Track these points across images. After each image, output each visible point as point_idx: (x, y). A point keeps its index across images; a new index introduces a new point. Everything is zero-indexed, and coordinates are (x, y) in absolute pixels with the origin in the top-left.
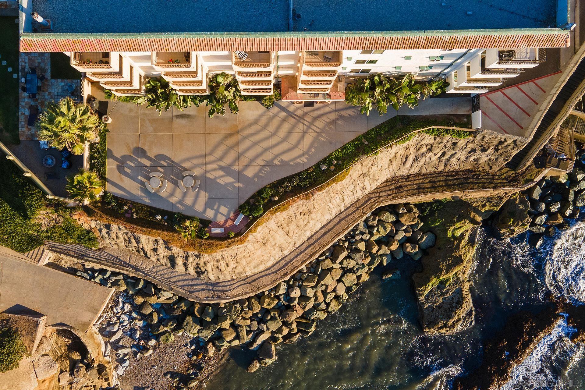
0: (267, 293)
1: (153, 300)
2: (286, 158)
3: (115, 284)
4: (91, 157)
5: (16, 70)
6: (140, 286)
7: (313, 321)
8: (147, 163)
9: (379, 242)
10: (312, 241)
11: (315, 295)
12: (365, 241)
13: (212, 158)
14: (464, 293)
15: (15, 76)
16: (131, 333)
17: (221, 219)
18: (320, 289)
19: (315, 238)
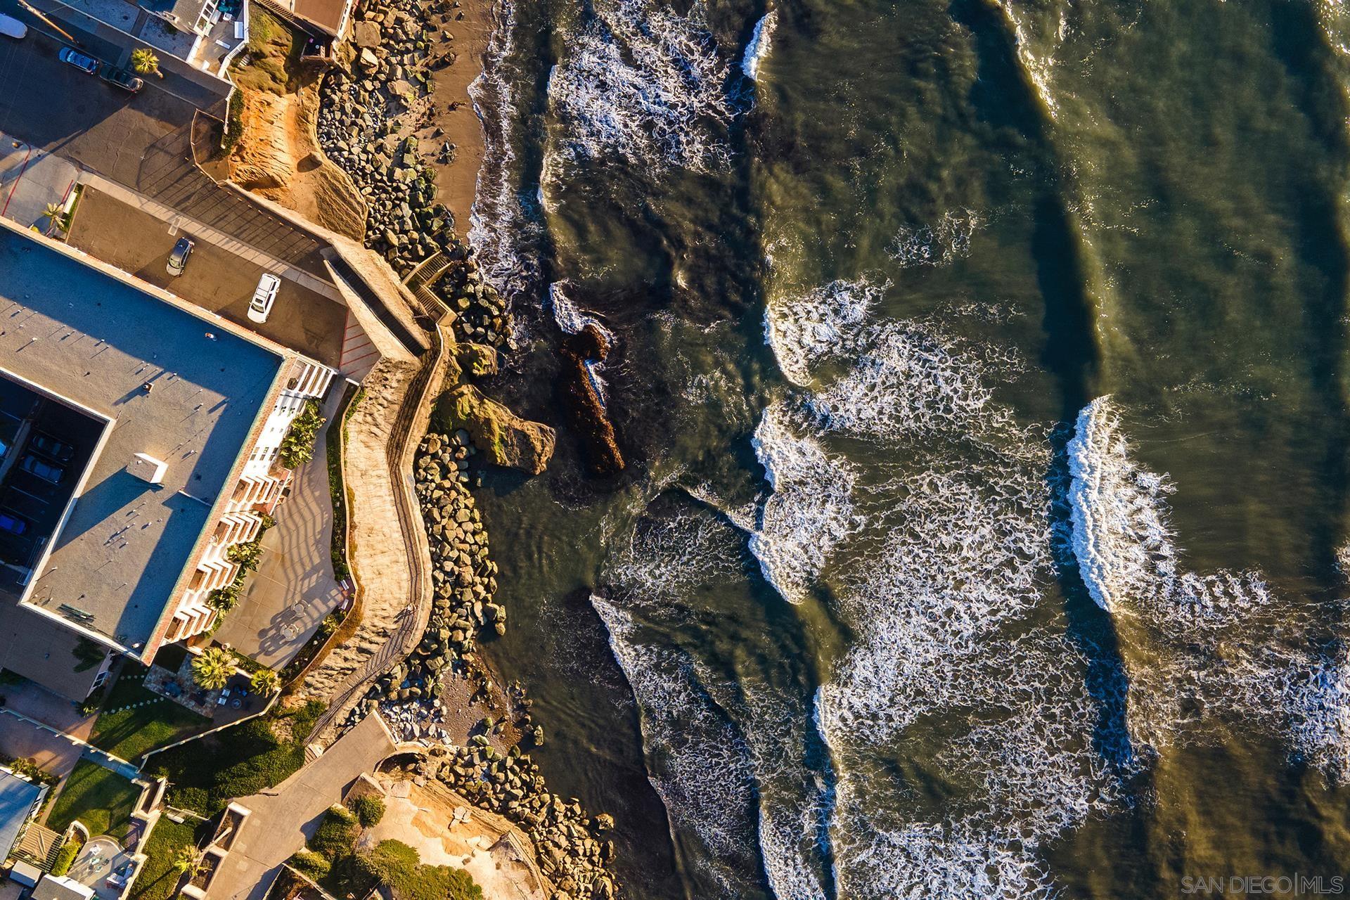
0: (437, 589)
1: (396, 684)
2: (318, 528)
3: (368, 707)
4: (248, 671)
5: (158, 697)
6: (379, 688)
7: (484, 562)
8: (273, 632)
9: (444, 477)
10: (406, 534)
11: (459, 550)
12: (436, 488)
13: (293, 583)
14: (519, 428)
15: (162, 699)
16: (421, 717)
17: (340, 598)
18: (457, 543)
19: (405, 531)
